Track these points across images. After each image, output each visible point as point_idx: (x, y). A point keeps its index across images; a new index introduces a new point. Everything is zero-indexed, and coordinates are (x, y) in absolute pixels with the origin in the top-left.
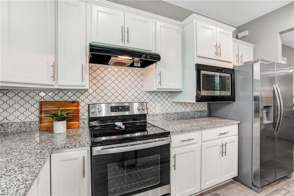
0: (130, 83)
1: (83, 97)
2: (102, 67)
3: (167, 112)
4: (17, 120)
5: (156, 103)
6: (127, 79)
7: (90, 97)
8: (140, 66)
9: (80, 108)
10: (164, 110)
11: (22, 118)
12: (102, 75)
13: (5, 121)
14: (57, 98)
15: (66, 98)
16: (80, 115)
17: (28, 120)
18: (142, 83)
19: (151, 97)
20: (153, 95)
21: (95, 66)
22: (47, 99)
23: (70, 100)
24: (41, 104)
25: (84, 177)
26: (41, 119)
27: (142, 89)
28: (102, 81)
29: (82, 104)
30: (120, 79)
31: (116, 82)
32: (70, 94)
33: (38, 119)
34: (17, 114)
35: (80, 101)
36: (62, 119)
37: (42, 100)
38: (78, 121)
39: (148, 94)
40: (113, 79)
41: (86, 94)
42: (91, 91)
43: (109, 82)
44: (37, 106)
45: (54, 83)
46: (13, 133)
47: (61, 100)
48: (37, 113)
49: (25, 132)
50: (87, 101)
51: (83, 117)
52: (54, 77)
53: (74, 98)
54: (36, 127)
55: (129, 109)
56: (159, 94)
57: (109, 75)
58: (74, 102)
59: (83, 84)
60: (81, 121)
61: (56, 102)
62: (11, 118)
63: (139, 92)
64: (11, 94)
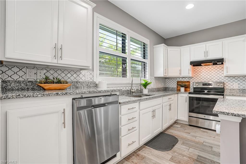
0: (214, 73)
1: (191, 80)
2: (200, 67)
3: (244, 88)
4: (171, 87)
5: (234, 82)
6: (212, 71)
7: (195, 80)
8: (221, 63)
9: (190, 84)
10: (241, 87)
11: (173, 86)
12: (200, 71)
13: (169, 87)
14: (182, 80)
15: (185, 80)
16: (190, 86)
17: (174, 87)
18: (222, 72)
19: (229, 79)
20: (231, 78)
21: (196, 67)
22: (179, 80)
23: (187, 81)
24: (178, 82)
25: (186, 102)
26: (177, 87)
27: (222, 75)
28: (200, 73)
29: (191, 83)
30: (209, 71)
31: (207, 73)
32: (187, 79)
33: (176, 87)
34: (171, 85)
35: (190, 81)
36: (182, 87)
37: (178, 81)
38: (189, 88)
39: (227, 78)
40: (205, 72)
41: (193, 78)
42: (195, 77)
43: (203, 73)
44: (176, 83)
45: (180, 75)
46: (170, 90)
47: (184, 81)
48: (176, 85)
49: (173, 90)
50: (193, 81)
51: (191, 87)
52: (180, 74)
53: (188, 80)
54: (176, 89)
55: (212, 85)
56: (236, 78)
57: (203, 70)
58: (188, 82)
59: (189, 75)
60: (191, 89)
61: (182, 81)
62: (170, 86)
63: (220, 77)
64: (170, 79)
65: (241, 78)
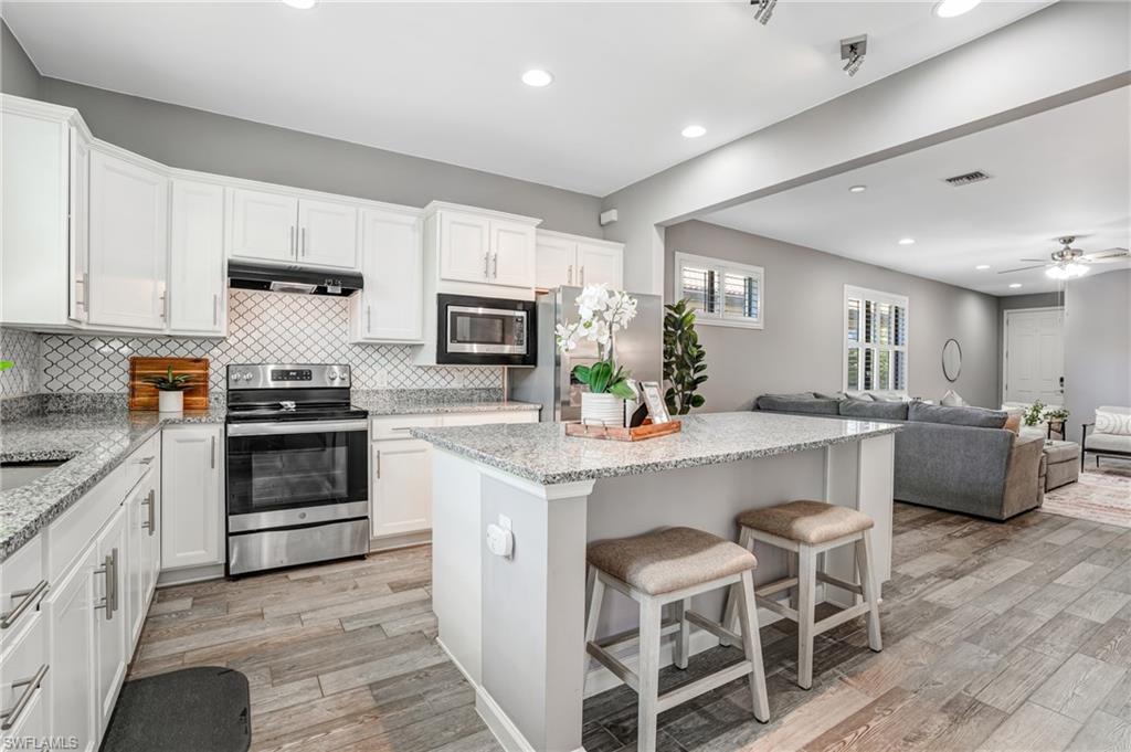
0: (316, 326)
1: (216, 352)
2: (258, 295)
3: (402, 387)
4: (86, 390)
5: (376, 367)
6: (309, 319)
7: (232, 353)
8: (340, 292)
9: (211, 371)
10: (396, 384)
11: (97, 387)
12: (257, 310)
13: (65, 390)
14: (164, 353)
15: (181, 353)
16: (211, 385)
17: (107, 390)
18: (344, 327)
19: (364, 355)
20: (370, 350)
21: (243, 293)
22: (145, 352)
23: (190, 356)
24: (134, 362)
25: (213, 467)
26: (133, 389)
27: (344, 338)
28: (257, 323)
29: (214, 365)
30: (295, 318)
31: (287, 324)
32: (191, 346)
33: (126, 390)
34: (86, 378)
35: (211, 359)
36: (174, 387)
37: (135, 355)
38: (206, 395)
39: (357, 350)
40: (280, 317)
41: (223, 346)
42: (232, 341)
43: (272, 324)
44: (126, 365)
45: (164, 327)
46: (78, 412)
47: (173, 355)
48: (126, 378)
49: (100, 411)
50: (225, 360)
51: (216, 389)
52: (165, 316)
53: (198, 354)
54: (123, 403)
55: (310, 375)
56: (383, 350)
57: (272, 311)
58: (197, 360)
59: (217, 328)
60: (212, 398)
61: (162, 358)
62: (76, 387)
63: (337, 344)
64: (76, 343)
65: (397, 350)
